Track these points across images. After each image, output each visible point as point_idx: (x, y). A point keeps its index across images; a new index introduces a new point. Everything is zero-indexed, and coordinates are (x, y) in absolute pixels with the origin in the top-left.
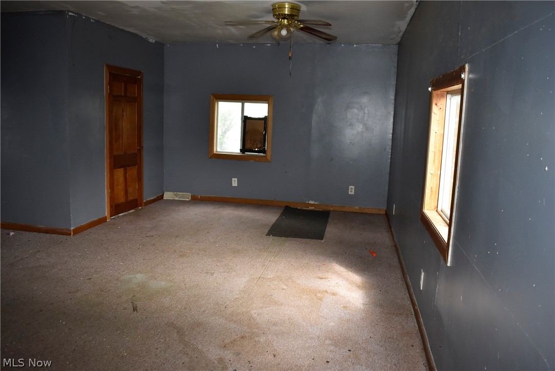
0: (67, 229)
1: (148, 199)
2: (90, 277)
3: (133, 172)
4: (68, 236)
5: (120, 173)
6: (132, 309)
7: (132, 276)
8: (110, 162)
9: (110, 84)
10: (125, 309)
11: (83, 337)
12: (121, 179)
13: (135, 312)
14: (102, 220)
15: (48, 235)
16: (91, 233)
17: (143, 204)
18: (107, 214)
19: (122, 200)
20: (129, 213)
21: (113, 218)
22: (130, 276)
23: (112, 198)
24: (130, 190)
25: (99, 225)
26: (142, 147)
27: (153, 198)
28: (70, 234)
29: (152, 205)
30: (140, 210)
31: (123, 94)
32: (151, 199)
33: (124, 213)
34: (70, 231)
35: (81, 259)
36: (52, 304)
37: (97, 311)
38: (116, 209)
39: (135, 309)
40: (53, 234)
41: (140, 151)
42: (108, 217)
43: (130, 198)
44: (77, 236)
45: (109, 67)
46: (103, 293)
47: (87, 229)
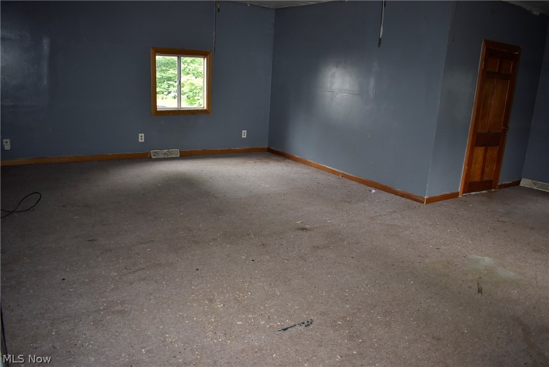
0: (421, 197)
1: (504, 183)
2: (438, 247)
3: (493, 152)
4: (421, 204)
5: (480, 151)
6: (477, 290)
7: (479, 257)
8: (473, 139)
9: (486, 60)
10: (470, 287)
11: (428, 301)
12: (480, 158)
13: (480, 294)
14: (454, 195)
15: (403, 199)
16: (442, 205)
17: (497, 188)
18: (460, 189)
19: (477, 179)
20: (482, 193)
21: (465, 196)
22: (477, 257)
23: (468, 175)
24: (487, 170)
25: (451, 200)
26: (508, 128)
27: (508, 183)
28: (423, 202)
29: (506, 189)
30: (494, 192)
31: (497, 71)
32: (507, 183)
33: (476, 193)
34: (424, 199)
35: (431, 228)
36: (402, 262)
37: (443, 281)
38: (470, 186)
39: (480, 291)
40: (408, 198)
41: (505, 131)
42: (461, 193)
43: (486, 178)
44: (430, 205)
45: (487, 42)
46: (450, 266)
47: (438, 201)
